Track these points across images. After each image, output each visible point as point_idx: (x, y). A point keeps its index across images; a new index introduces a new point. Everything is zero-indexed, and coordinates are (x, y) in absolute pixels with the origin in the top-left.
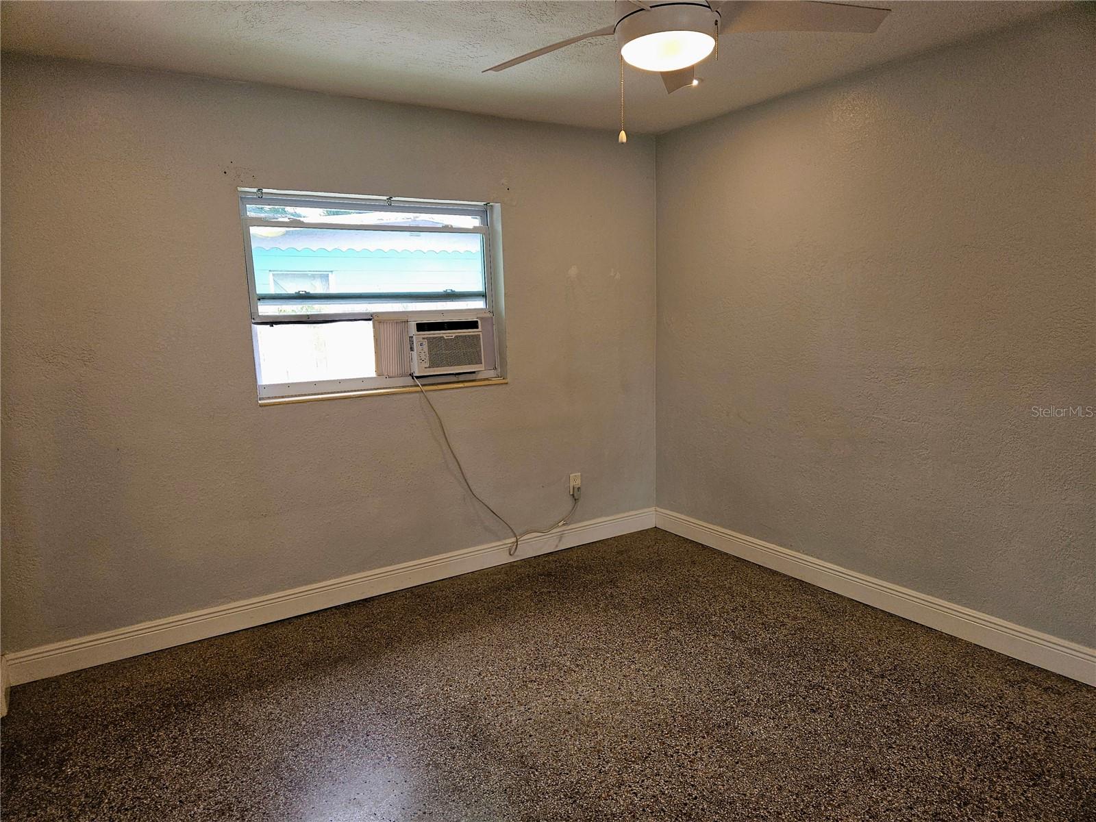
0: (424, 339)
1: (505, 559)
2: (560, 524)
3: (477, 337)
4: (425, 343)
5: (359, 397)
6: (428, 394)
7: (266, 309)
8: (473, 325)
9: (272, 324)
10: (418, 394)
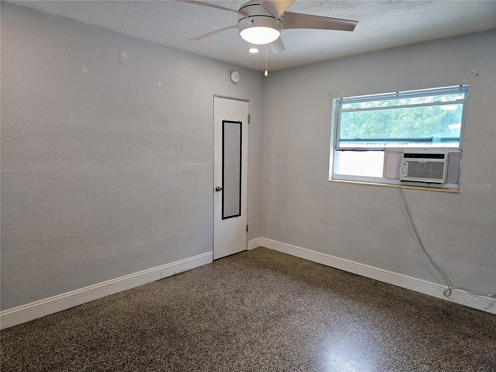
0: (406, 161)
1: (440, 295)
2: (489, 295)
3: (443, 163)
4: (407, 164)
5: (367, 185)
6: (402, 190)
7: (342, 145)
8: (442, 156)
9: (343, 150)
10: (396, 189)
